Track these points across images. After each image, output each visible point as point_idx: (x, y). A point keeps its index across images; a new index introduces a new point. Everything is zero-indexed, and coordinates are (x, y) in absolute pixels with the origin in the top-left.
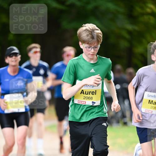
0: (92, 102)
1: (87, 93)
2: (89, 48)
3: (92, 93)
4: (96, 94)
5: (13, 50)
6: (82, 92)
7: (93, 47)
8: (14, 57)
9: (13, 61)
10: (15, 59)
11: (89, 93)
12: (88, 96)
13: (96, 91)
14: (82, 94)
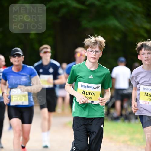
0: (91, 101)
1: (87, 94)
2: (92, 51)
3: (92, 94)
4: (95, 95)
5: (18, 51)
6: (84, 92)
7: (94, 51)
8: (17, 58)
9: (15, 61)
10: (18, 59)
11: (89, 94)
12: (88, 96)
13: (95, 92)
14: (83, 94)
